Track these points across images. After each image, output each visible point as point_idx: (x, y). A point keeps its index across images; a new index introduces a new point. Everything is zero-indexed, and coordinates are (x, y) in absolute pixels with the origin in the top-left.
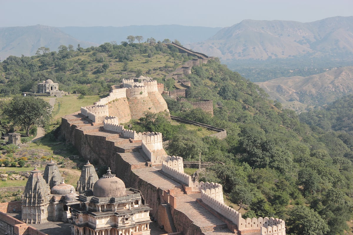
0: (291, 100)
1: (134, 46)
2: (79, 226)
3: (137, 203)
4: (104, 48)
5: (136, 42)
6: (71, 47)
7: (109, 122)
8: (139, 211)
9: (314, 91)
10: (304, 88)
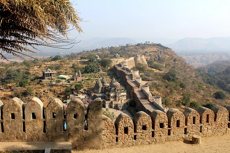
0: (198, 62)
1: (147, 44)
2: (106, 95)
3: (123, 90)
4: (138, 45)
5: (148, 43)
6: (129, 44)
7: (125, 67)
8: (123, 92)
9: (205, 60)
10: (203, 59)
